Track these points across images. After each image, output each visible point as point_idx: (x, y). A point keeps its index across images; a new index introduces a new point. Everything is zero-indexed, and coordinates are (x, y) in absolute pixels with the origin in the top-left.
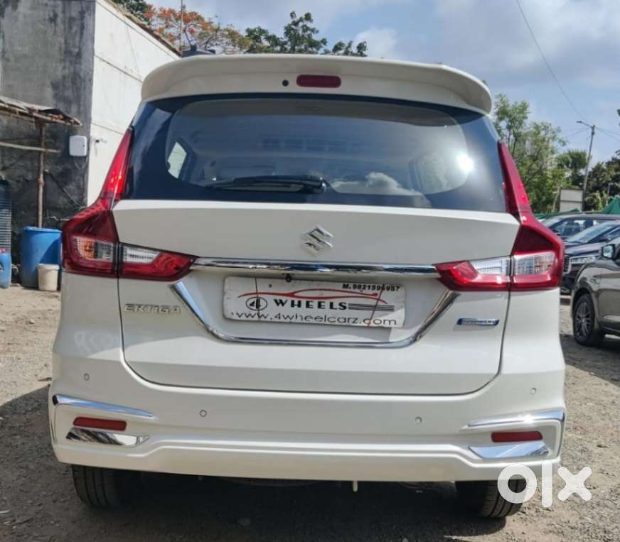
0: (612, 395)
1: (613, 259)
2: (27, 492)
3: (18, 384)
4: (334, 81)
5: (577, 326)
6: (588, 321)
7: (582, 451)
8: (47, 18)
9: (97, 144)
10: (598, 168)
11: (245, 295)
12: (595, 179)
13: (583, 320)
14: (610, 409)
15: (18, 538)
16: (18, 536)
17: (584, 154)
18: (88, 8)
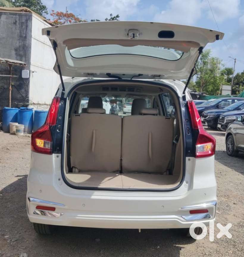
0: (240, 180)
1: (241, 121)
2: (14, 228)
3: (6, 178)
5: (228, 148)
6: (232, 146)
7: (227, 206)
8: (13, 22)
9: (33, 73)
10: (238, 75)
12: (236, 80)
13: (230, 146)
14: (240, 186)
15: (13, 248)
16: (13, 247)
17: (232, 69)
18: (29, 19)
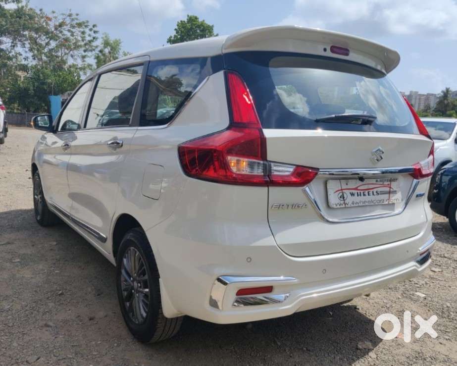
4: (346, 52)
11: (337, 191)
